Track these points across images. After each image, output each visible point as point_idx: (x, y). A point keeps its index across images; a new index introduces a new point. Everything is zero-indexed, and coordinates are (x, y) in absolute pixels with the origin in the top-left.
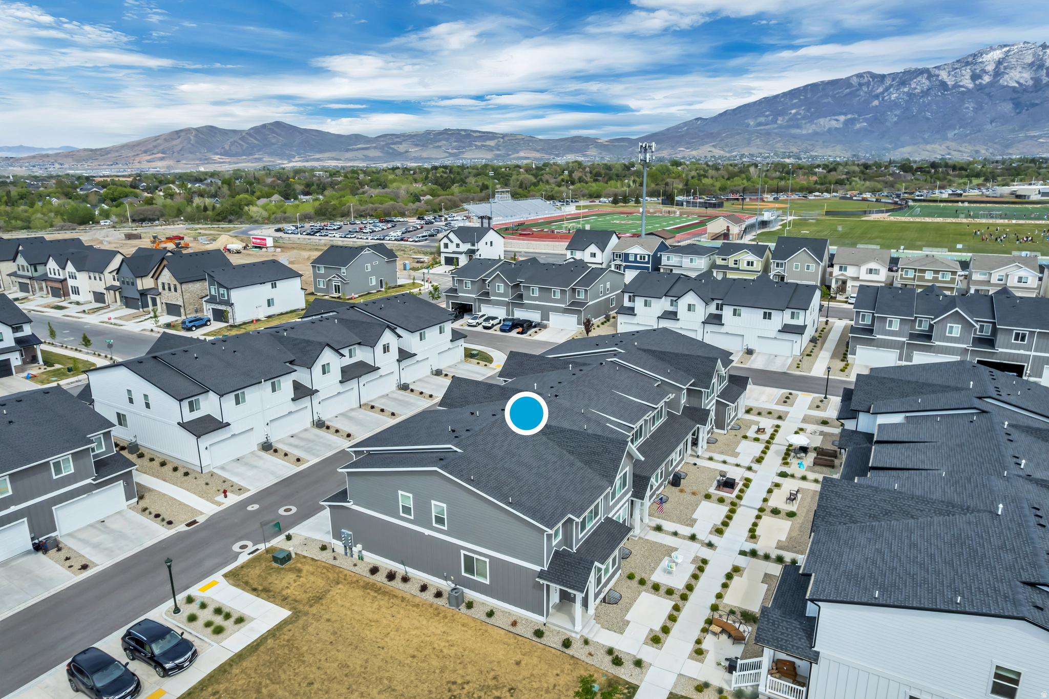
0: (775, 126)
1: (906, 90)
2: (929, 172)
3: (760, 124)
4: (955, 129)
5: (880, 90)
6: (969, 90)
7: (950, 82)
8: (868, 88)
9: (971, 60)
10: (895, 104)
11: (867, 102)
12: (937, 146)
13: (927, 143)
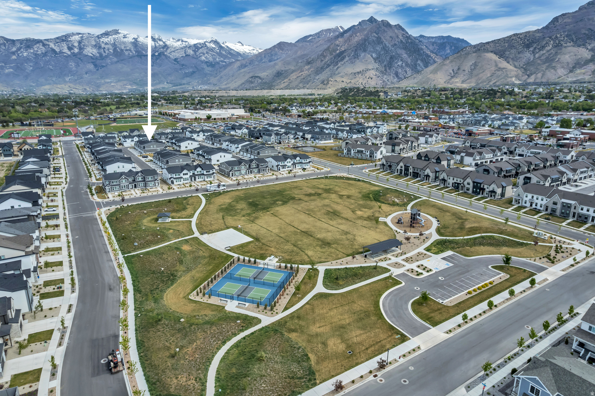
1: (32, 51)
4: (69, 76)
5: (14, 49)
6: (69, 55)
7: (57, 50)
8: (5, 47)
9: (64, 39)
10: (27, 60)
11: (8, 56)
12: (63, 86)
13: (56, 83)
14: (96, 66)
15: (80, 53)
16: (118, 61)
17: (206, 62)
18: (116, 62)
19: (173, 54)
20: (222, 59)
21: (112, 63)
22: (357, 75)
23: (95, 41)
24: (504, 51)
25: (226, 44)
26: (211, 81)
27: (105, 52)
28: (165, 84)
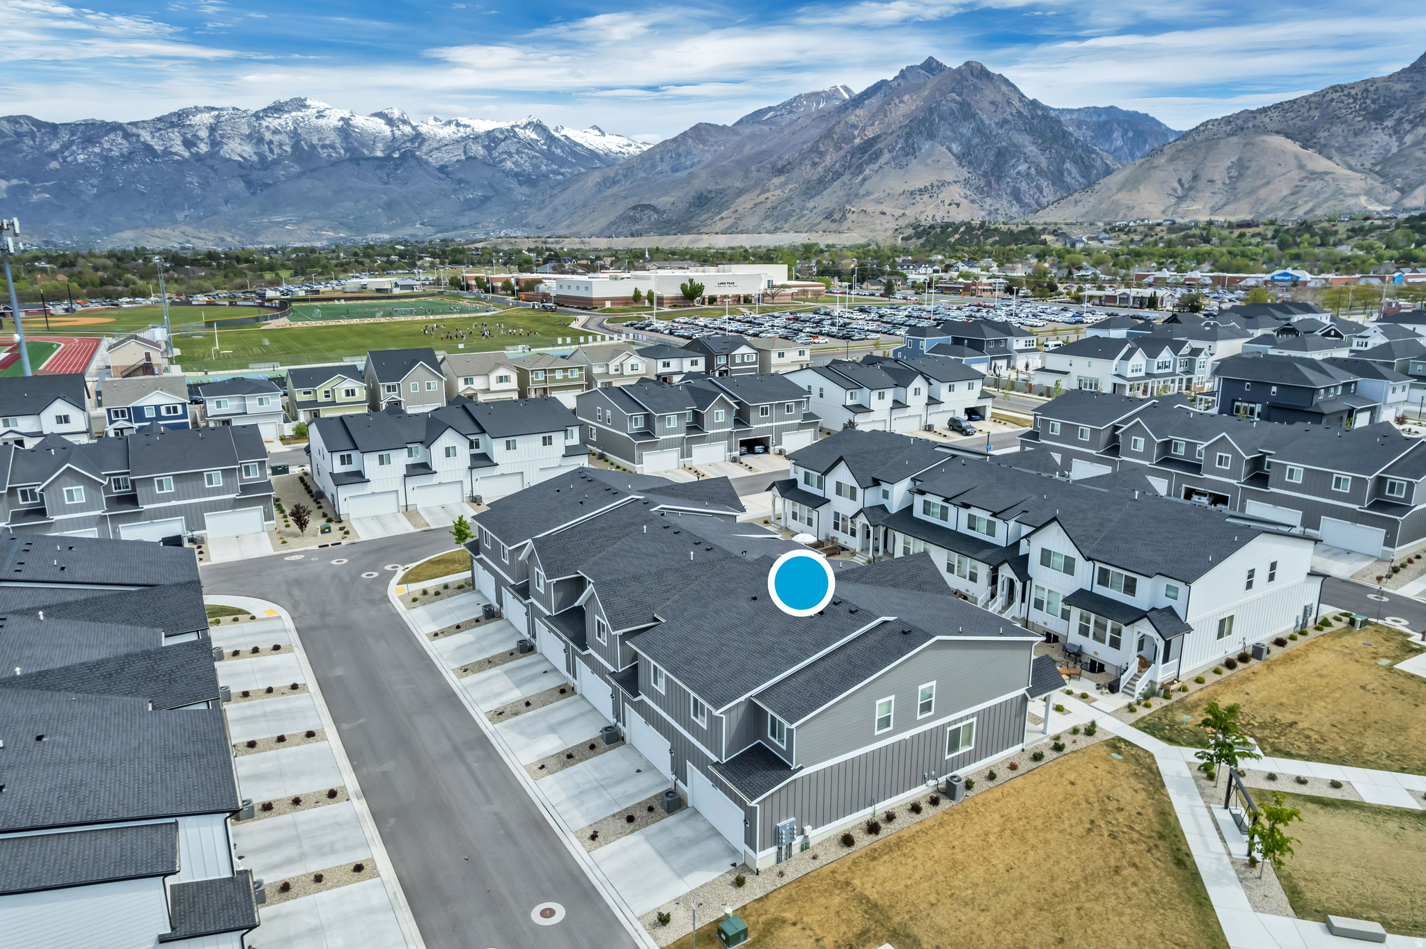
1: (97, 150)
2: (209, 265)
4: (183, 210)
5: (56, 146)
6: (186, 160)
7: (159, 147)
8: (34, 142)
9: (176, 120)
12: (168, 231)
13: (154, 227)
14: (249, 183)
15: (212, 154)
16: (303, 173)
17: (517, 175)
18: (299, 176)
19: (436, 154)
20: (555, 167)
21: (289, 178)
22: (918, 198)
23: (249, 125)
24: (1313, 130)
25: (563, 132)
26: (530, 219)
27: (271, 151)
28: (418, 226)
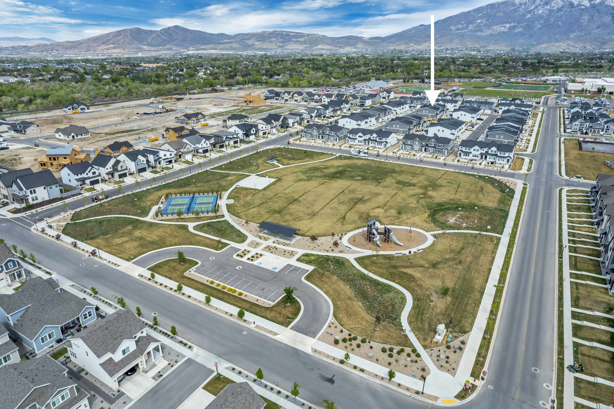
0: (467, 30)
1: (548, 7)
3: (458, 29)
4: (575, 32)
5: (533, 7)
7: (576, 3)
10: (541, 17)
11: (524, 15)
12: (562, 44)
15: (601, 4)
